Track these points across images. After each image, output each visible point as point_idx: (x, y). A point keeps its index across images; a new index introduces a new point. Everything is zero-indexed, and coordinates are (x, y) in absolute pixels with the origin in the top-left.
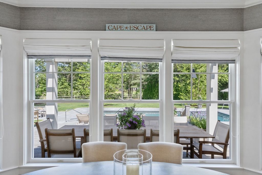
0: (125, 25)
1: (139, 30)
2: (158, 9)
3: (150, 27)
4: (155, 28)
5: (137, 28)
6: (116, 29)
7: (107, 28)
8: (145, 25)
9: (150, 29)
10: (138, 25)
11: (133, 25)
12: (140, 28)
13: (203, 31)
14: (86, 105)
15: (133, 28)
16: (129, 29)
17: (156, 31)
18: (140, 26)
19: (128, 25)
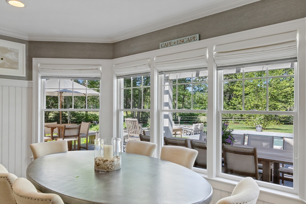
0: (173, 41)
1: (185, 43)
2: (202, 18)
3: (194, 38)
4: (198, 38)
5: (183, 42)
6: (167, 46)
7: (160, 47)
8: (189, 37)
9: (193, 39)
10: (183, 38)
11: (180, 39)
12: (185, 41)
13: (250, 29)
14: (247, 128)
15: (180, 41)
16: (176, 43)
17: (199, 40)
18: (185, 39)
19: (176, 40)
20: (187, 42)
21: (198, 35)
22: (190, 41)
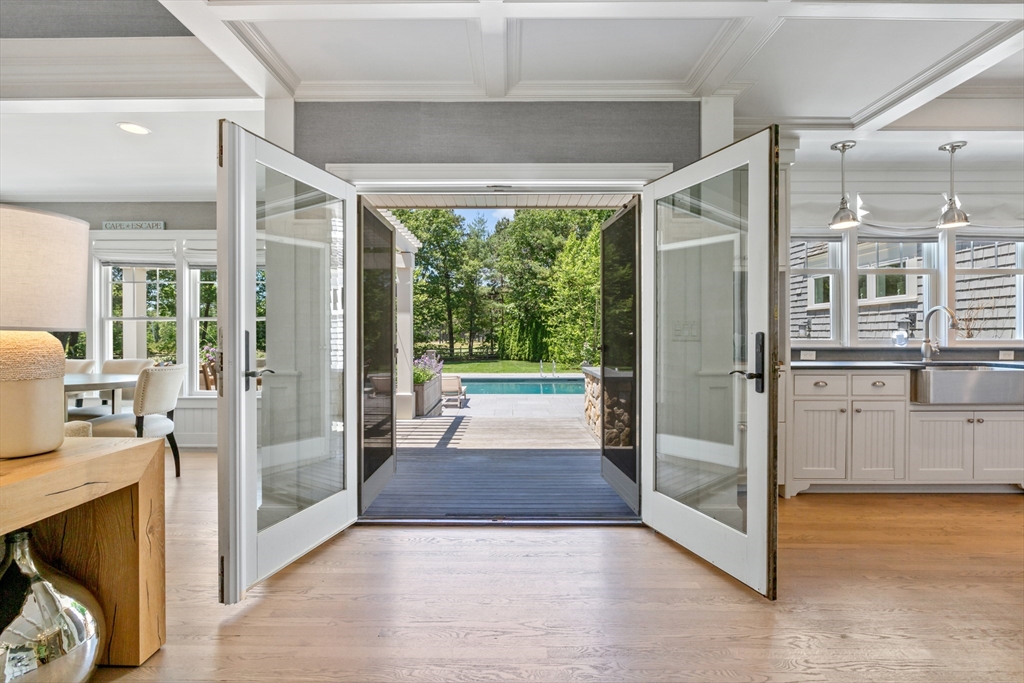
0: (126, 223)
1: (144, 229)
3: (157, 225)
4: (162, 226)
5: (141, 227)
6: (115, 228)
7: (104, 227)
8: (151, 223)
9: (156, 227)
10: (141, 223)
11: (136, 222)
12: (144, 226)
15: (136, 226)
16: (130, 227)
17: (165, 228)
18: (145, 224)
19: (130, 223)
20: (146, 228)
21: (162, 223)
22: (151, 227)
